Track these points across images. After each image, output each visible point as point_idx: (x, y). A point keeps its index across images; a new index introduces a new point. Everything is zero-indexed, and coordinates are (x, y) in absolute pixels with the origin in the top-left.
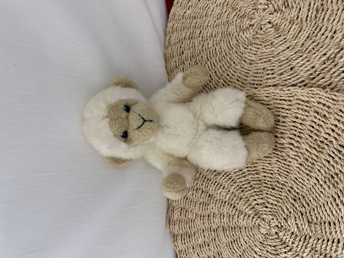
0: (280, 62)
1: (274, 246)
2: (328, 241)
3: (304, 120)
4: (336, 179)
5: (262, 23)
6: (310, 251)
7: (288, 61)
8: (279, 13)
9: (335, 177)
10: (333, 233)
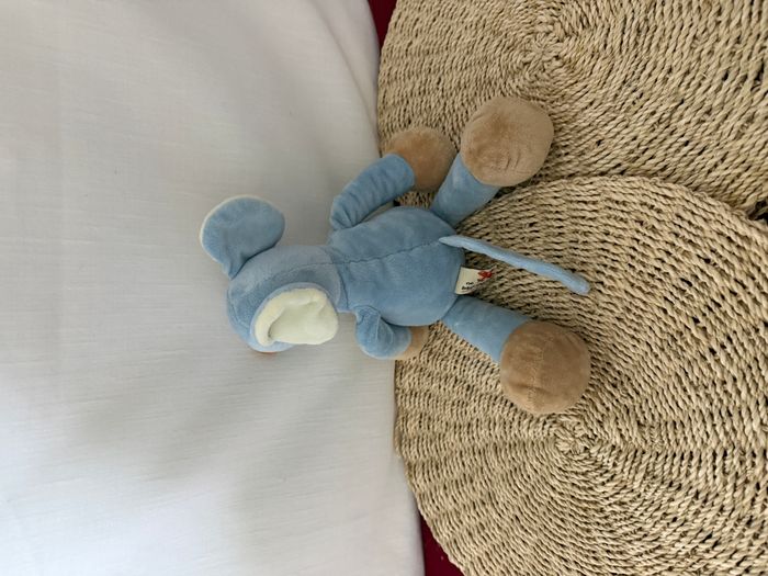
0: (579, 132)
1: (583, 474)
2: (675, 456)
3: (620, 237)
4: (679, 343)
5: (545, 58)
6: (644, 478)
7: (591, 128)
8: (573, 38)
9: (677, 337)
10: (681, 441)
